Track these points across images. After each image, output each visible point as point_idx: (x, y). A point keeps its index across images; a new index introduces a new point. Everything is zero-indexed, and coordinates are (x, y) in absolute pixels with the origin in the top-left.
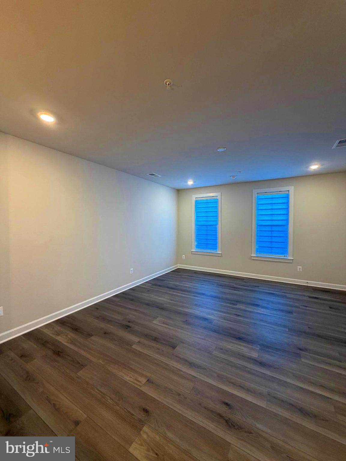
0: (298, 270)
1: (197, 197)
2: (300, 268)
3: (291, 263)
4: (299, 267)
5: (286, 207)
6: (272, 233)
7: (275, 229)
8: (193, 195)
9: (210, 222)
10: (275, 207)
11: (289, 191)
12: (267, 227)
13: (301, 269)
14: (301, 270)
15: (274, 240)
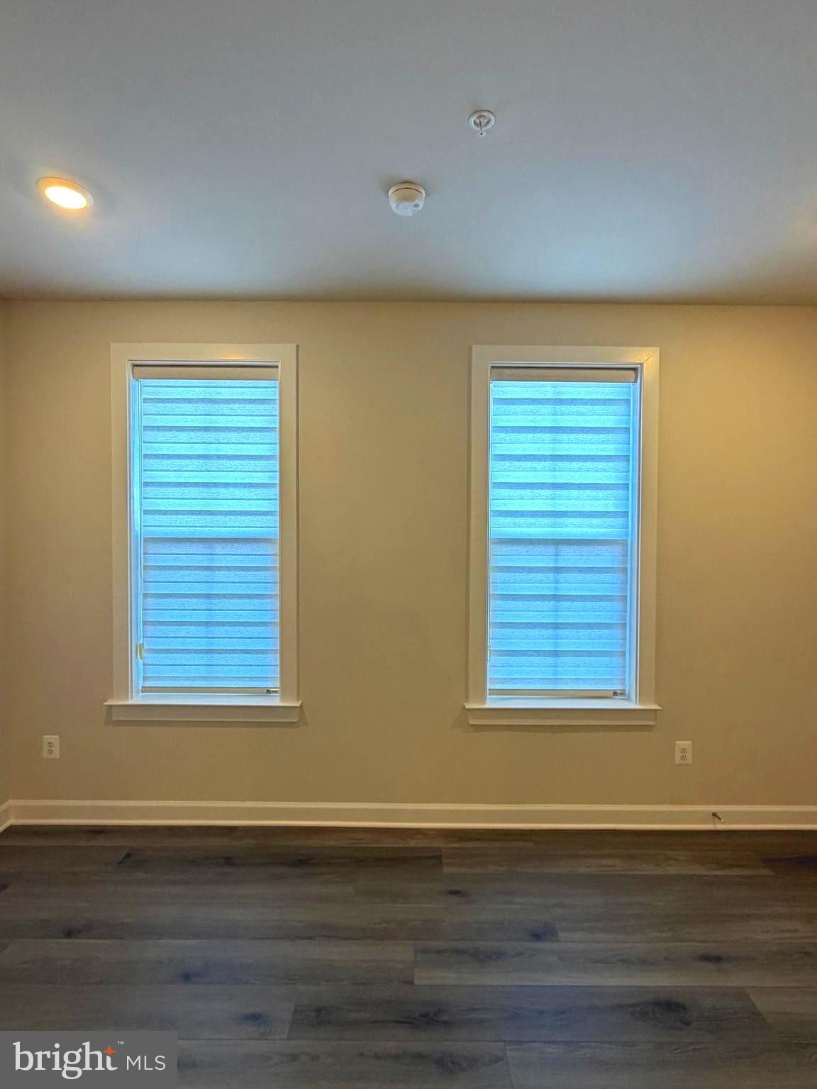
0: (678, 760)
1: (141, 359)
2: (684, 751)
3: (649, 728)
4: (681, 744)
5: (617, 450)
6: (557, 582)
7: (569, 557)
8: (114, 346)
9: (231, 520)
10: (570, 445)
11: (635, 369)
12: (538, 549)
13: (689, 756)
14: (689, 759)
15: (569, 613)
